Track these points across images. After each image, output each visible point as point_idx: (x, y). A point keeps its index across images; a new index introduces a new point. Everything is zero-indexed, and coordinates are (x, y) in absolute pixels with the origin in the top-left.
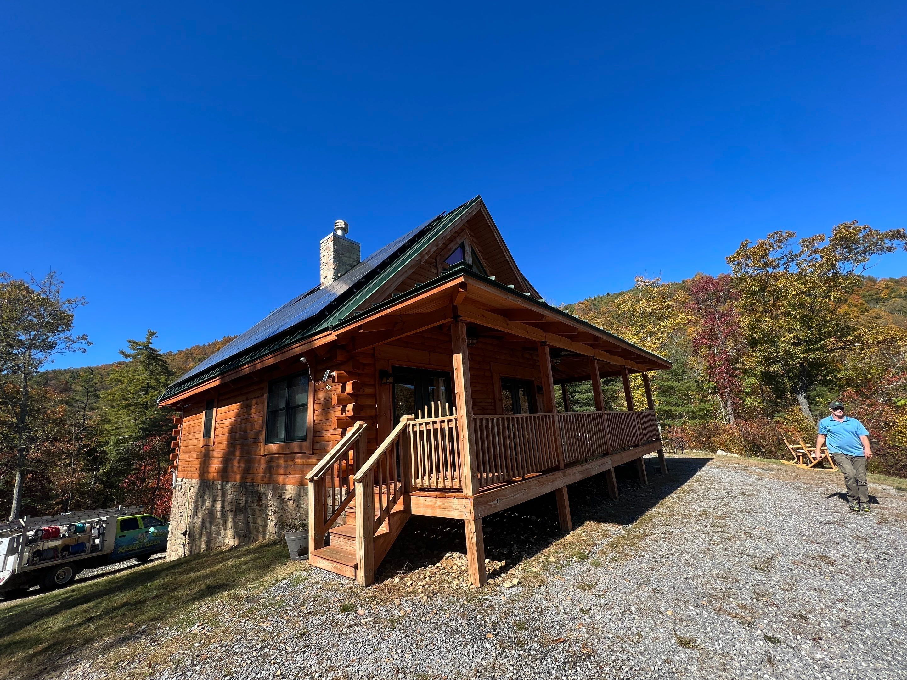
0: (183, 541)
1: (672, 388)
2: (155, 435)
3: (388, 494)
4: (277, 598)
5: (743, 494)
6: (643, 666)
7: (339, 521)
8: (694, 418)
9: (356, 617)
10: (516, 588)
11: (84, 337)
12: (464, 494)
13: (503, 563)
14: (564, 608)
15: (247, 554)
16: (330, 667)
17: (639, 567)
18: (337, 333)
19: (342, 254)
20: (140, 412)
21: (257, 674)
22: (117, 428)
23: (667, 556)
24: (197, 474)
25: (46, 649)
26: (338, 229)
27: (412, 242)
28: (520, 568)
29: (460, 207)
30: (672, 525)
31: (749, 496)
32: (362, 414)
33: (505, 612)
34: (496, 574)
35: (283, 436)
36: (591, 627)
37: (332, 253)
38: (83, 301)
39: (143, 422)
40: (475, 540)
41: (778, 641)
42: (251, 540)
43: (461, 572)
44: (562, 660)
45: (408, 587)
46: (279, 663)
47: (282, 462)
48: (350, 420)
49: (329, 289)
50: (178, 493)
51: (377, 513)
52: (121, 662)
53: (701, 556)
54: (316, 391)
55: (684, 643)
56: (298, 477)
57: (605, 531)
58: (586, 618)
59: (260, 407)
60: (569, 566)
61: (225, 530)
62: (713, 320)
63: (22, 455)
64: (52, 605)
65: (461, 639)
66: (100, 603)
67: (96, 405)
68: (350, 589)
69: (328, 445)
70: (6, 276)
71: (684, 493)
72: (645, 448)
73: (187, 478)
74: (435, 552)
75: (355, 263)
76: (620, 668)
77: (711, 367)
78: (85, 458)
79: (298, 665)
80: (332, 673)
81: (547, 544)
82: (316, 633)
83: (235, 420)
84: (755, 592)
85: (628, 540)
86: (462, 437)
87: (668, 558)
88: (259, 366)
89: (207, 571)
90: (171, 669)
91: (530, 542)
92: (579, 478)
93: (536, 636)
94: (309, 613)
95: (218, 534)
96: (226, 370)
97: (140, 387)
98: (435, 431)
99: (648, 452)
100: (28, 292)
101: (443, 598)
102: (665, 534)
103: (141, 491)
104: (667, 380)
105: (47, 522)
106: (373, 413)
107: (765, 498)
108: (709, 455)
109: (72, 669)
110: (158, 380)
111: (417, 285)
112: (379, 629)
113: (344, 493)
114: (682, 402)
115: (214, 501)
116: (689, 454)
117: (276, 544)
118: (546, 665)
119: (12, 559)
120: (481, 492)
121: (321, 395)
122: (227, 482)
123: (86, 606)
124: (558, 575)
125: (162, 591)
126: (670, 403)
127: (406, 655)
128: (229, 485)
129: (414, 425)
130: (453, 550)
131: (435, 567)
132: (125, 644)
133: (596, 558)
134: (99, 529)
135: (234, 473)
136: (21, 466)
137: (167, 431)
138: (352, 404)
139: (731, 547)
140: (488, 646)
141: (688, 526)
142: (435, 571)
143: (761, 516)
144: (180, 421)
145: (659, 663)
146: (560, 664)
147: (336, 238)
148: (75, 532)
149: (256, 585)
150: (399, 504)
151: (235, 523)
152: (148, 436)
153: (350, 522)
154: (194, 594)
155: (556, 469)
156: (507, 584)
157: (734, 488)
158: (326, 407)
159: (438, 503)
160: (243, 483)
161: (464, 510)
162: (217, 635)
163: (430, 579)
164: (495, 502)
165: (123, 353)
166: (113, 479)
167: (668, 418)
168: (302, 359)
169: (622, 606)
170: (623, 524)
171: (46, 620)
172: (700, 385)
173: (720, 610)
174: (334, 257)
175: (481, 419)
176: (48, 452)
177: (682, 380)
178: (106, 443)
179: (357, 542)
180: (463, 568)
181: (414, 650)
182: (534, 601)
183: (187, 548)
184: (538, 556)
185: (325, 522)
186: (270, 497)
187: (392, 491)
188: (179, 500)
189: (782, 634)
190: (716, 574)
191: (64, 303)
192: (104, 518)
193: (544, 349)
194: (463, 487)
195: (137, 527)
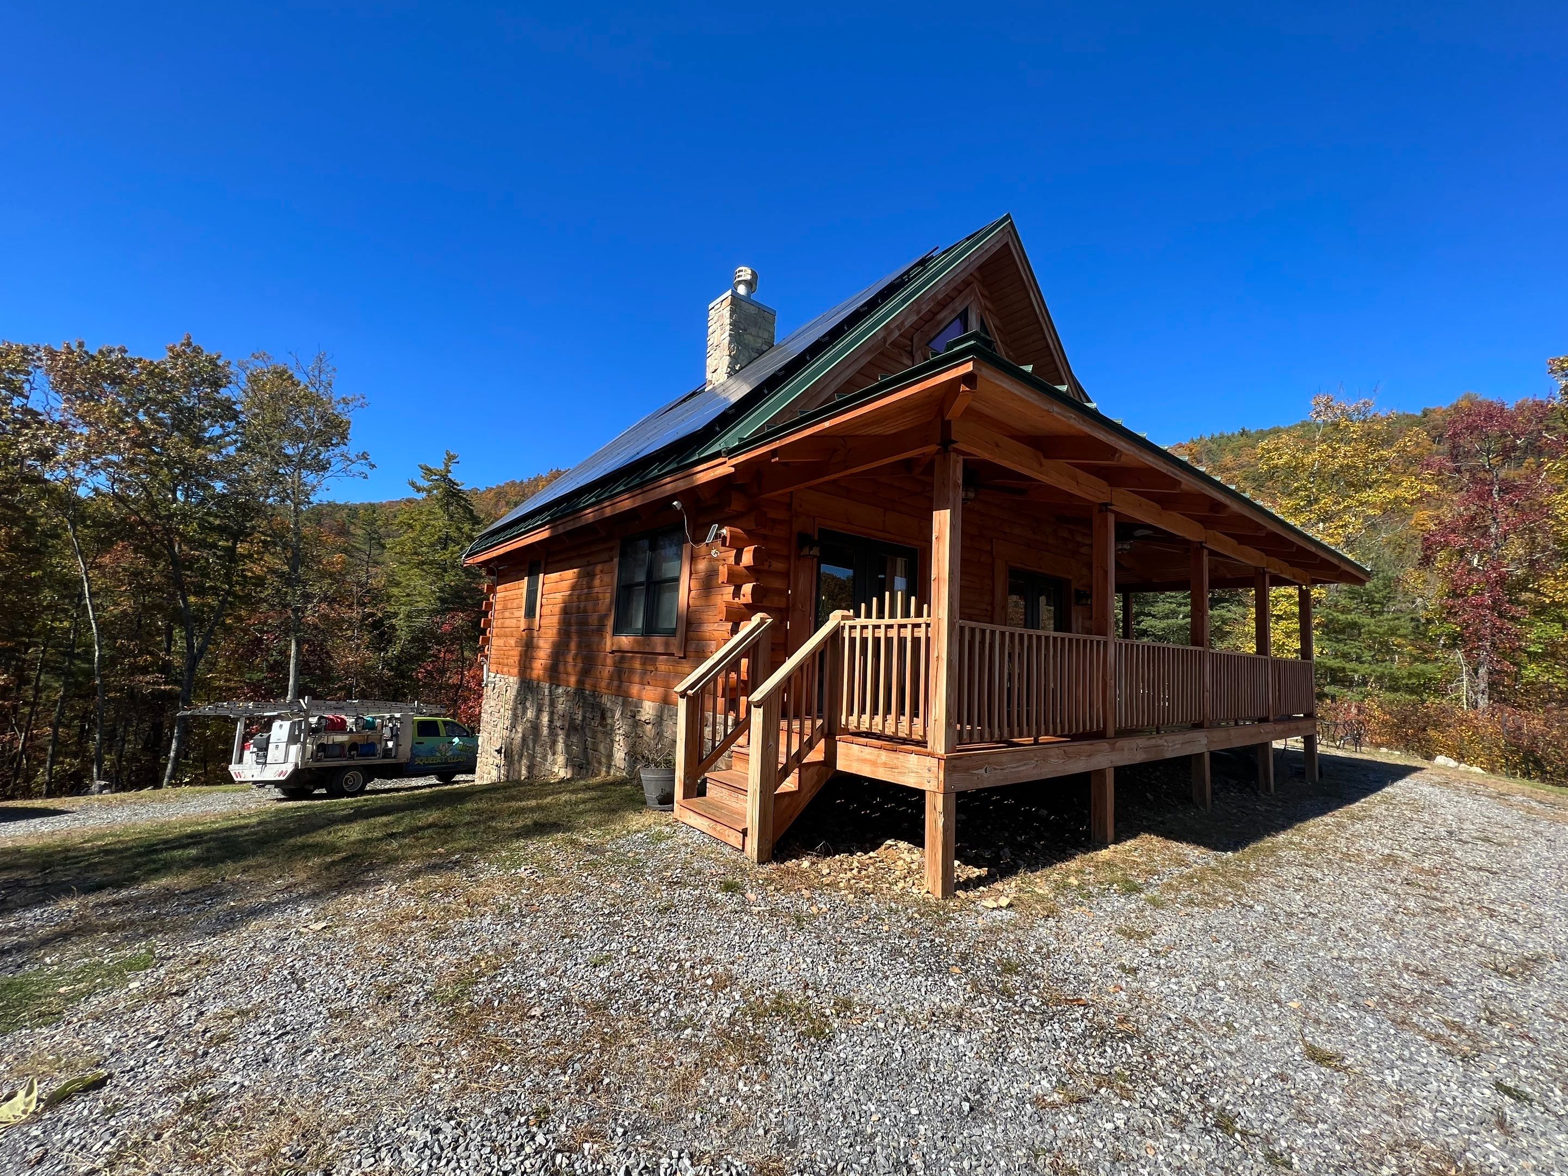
0: (497, 761)
1: (1354, 625)
2: (457, 610)
3: (801, 734)
4: (630, 855)
5: (1487, 840)
6: (1231, 1073)
7: (721, 763)
8: (1394, 689)
9: (744, 902)
10: (1004, 911)
11: (364, 456)
12: (929, 749)
13: (984, 871)
14: (1089, 957)
15: (584, 790)
16: (706, 959)
17: (1241, 922)
18: (735, 461)
19: (745, 330)
20: (437, 574)
21: (606, 945)
22: (408, 595)
23: (1301, 916)
24: (516, 670)
25: (345, 860)
26: (740, 282)
27: (872, 305)
28: (1013, 884)
29: (968, 239)
30: (1320, 868)
31: (1499, 844)
32: (766, 603)
33: (983, 942)
34: (968, 885)
35: (640, 626)
36: (1137, 996)
37: (728, 327)
38: (362, 400)
39: (442, 590)
40: (940, 824)
41: (1526, 1098)
42: (590, 772)
43: (910, 872)
44: (1080, 1030)
45: (823, 876)
46: (635, 938)
47: (637, 665)
48: (746, 610)
49: (718, 391)
50: (490, 693)
51: (782, 759)
52: (432, 892)
53: (1376, 928)
54: (693, 559)
55: (1317, 1056)
56: (660, 690)
57: (1179, 855)
58: (1128, 979)
59: (607, 578)
60: (1104, 896)
61: (554, 754)
62: (1484, 496)
63: (297, 617)
64: (344, 812)
65: (907, 965)
66: (402, 818)
67: (380, 559)
68: (734, 862)
69: (709, 646)
70: (265, 359)
71: (1352, 817)
72: (1279, 727)
73: (502, 673)
74: (870, 836)
75: (765, 347)
76: (1187, 1066)
77: (1454, 594)
78: (370, 632)
79: (661, 945)
80: (710, 966)
81: (1064, 855)
82: (686, 910)
83: (570, 595)
84: (1487, 1008)
85: (1224, 877)
86: (936, 655)
87: (1302, 919)
88: (608, 512)
89: (533, 803)
90: (494, 914)
91: (1033, 849)
92: (1139, 757)
93: (1036, 987)
94: (676, 883)
95: (544, 758)
96: (559, 514)
97: (436, 537)
98: (889, 641)
99: (1284, 735)
100: (293, 383)
101: (880, 902)
102: (1300, 879)
103: (440, 688)
104: (1345, 611)
105: (330, 708)
106: (783, 604)
107: (1537, 855)
108: (1417, 761)
109: (377, 887)
110: (459, 529)
111: (882, 377)
112: (777, 926)
113: (730, 723)
114: (1373, 656)
115: (539, 711)
116: (1369, 753)
117: (626, 784)
118: (1050, 1031)
119: (294, 749)
120: (959, 751)
121: (702, 566)
122: (558, 686)
123: (385, 819)
124: (1081, 906)
125: (476, 817)
126: (1345, 656)
127: (820, 968)
128: (560, 690)
129: (852, 627)
130: (899, 837)
131: (867, 856)
132: (436, 871)
133: (1156, 893)
134: (391, 729)
135: (567, 674)
136: (296, 632)
137: (474, 605)
138: (751, 585)
139: (1444, 925)
140: (951, 983)
141: (1351, 875)
142: (867, 862)
143: (1522, 885)
144: (492, 589)
145: (1265, 1077)
146: (1077, 1036)
147: (735, 298)
148: (364, 728)
149: (598, 833)
150: (817, 751)
151: (567, 746)
152: (448, 610)
153: (738, 766)
154: (517, 829)
155: (1100, 735)
156: (990, 903)
157: (1467, 825)
158: (708, 585)
159: (883, 758)
160: (580, 690)
161: (927, 775)
162: (550, 885)
163: (859, 872)
164: (983, 771)
165: (413, 484)
166: (404, 666)
167: (1334, 681)
168: (675, 503)
169: (1201, 976)
170: (1215, 849)
171: (340, 827)
172: (1420, 630)
173: (1403, 1022)
174: (730, 335)
175: (973, 630)
176: (325, 617)
177: (1381, 613)
178: (396, 614)
179: (749, 798)
180: (914, 867)
181: (831, 964)
182: (1034, 936)
183: (502, 772)
184: (1047, 871)
185: (701, 760)
186: (617, 715)
187: (808, 730)
188: (493, 703)
189: (1537, 1088)
190: (1404, 963)
191: (339, 403)
192: (398, 715)
193: (1106, 519)
194: (930, 739)
195: (438, 734)
